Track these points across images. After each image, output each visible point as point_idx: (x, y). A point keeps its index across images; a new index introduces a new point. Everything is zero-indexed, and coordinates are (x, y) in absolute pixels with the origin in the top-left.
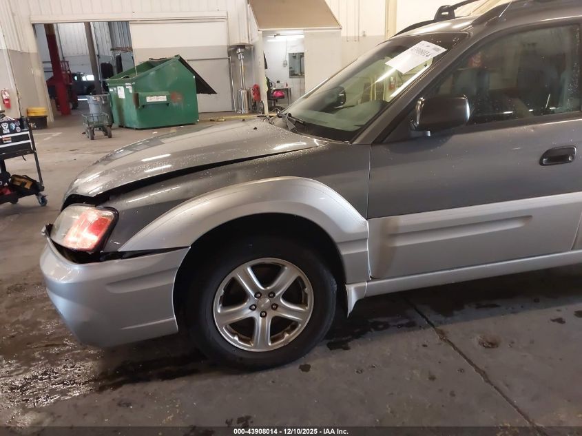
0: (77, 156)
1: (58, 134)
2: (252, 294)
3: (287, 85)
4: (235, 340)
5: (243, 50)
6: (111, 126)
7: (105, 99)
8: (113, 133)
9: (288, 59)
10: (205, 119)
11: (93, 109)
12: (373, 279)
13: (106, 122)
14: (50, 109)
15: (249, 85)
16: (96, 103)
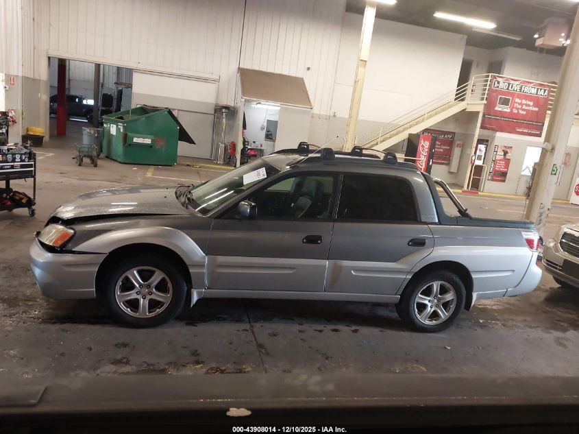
0: (64, 180)
1: (51, 154)
2: (138, 286)
3: (261, 146)
4: (128, 311)
5: (227, 111)
6: (98, 156)
7: (98, 132)
8: (99, 162)
9: (265, 125)
10: (183, 163)
11: (86, 140)
12: (208, 288)
13: (95, 153)
14: (48, 130)
15: (228, 140)
16: (90, 135)
